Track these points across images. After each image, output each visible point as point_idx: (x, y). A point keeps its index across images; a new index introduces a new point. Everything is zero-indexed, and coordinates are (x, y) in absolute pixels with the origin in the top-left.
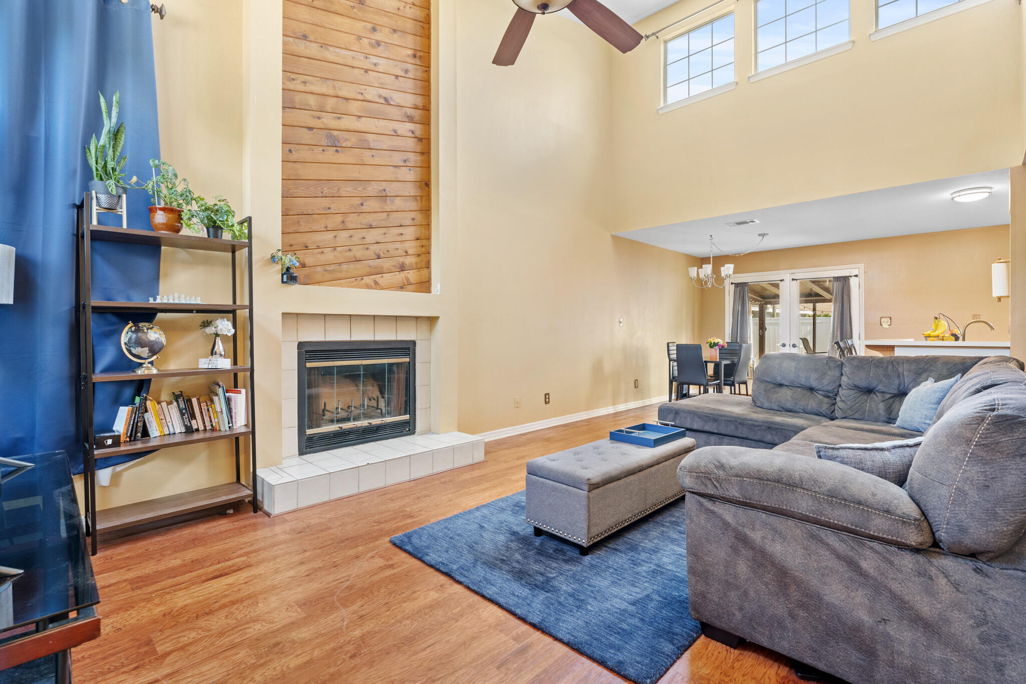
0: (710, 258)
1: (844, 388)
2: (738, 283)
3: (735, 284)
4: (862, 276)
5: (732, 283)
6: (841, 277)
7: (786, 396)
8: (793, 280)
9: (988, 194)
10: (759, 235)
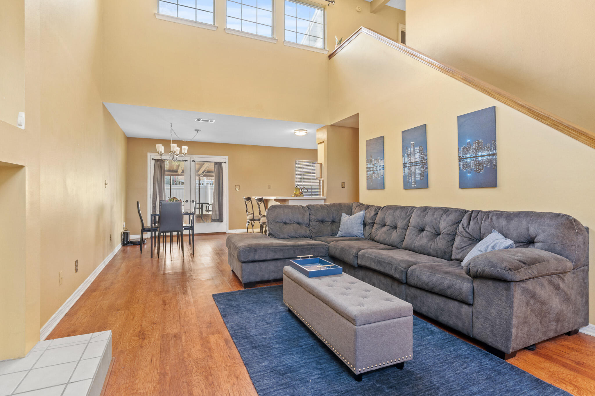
0: (171, 140)
1: (313, 221)
2: (157, 160)
3: (155, 159)
4: (227, 162)
5: (153, 159)
6: (218, 162)
7: (290, 229)
8: (193, 161)
9: (306, 133)
10: (195, 130)
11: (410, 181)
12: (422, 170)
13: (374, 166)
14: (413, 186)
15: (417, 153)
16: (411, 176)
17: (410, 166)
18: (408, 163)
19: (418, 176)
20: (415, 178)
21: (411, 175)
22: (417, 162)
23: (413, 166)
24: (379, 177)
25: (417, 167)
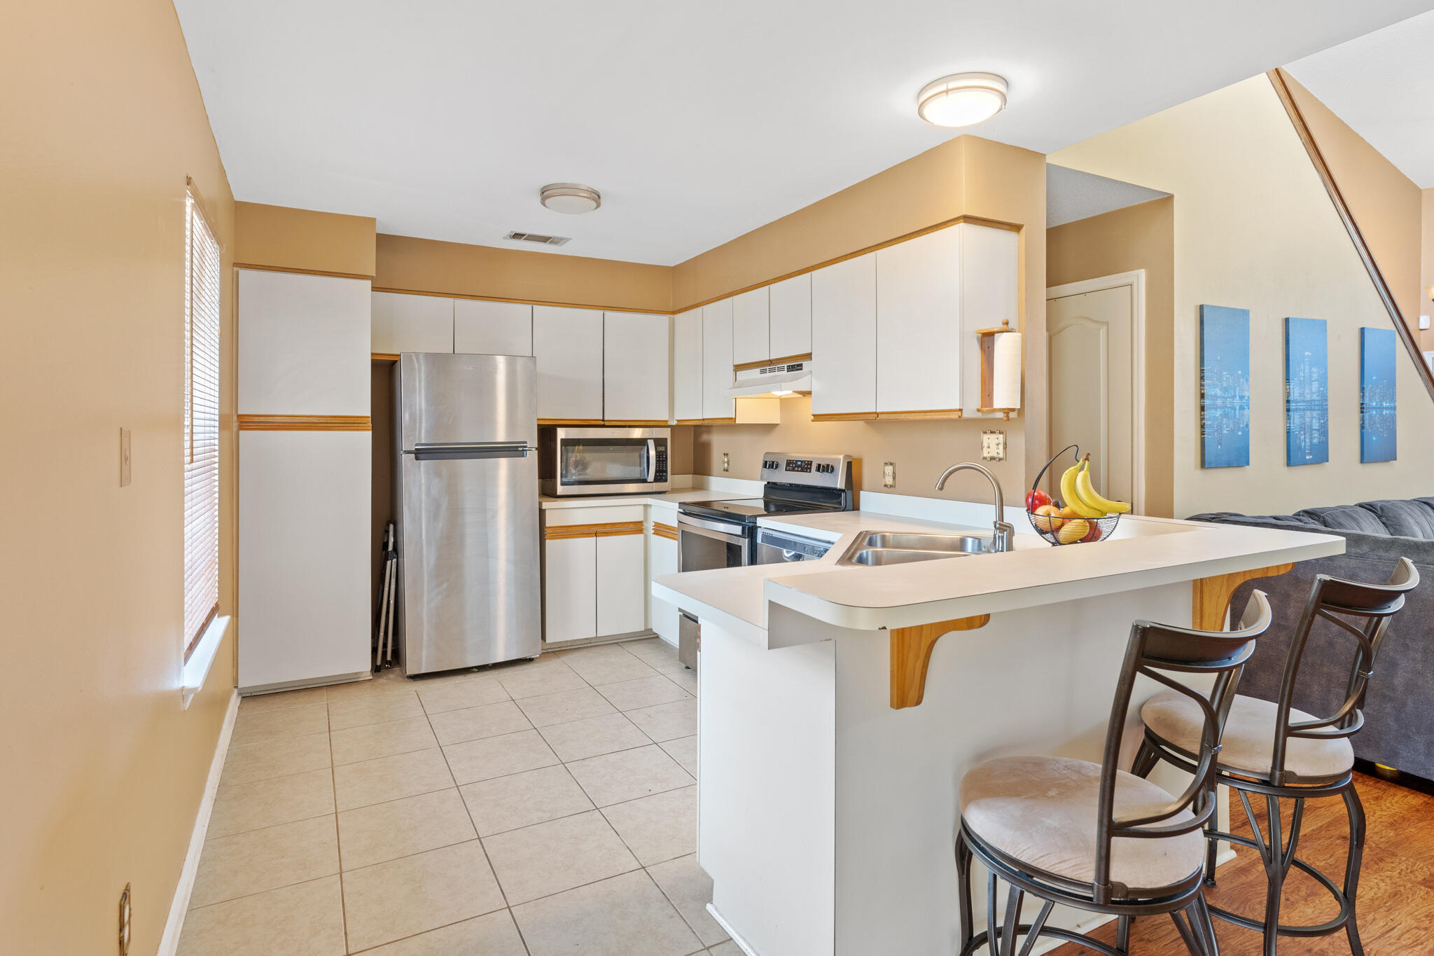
11: (1303, 444)
12: (1322, 421)
13: (1227, 395)
14: (1308, 457)
15: (1315, 381)
16: (1304, 434)
17: (1304, 410)
18: (1300, 402)
19: (1316, 434)
20: (1311, 438)
21: (1304, 430)
22: (1314, 401)
23: (1308, 410)
24: (1238, 430)
25: (1315, 414)
